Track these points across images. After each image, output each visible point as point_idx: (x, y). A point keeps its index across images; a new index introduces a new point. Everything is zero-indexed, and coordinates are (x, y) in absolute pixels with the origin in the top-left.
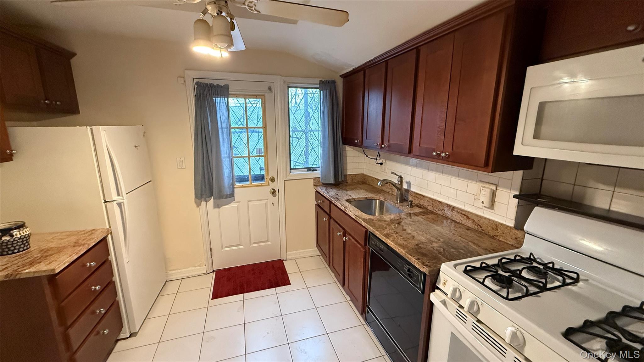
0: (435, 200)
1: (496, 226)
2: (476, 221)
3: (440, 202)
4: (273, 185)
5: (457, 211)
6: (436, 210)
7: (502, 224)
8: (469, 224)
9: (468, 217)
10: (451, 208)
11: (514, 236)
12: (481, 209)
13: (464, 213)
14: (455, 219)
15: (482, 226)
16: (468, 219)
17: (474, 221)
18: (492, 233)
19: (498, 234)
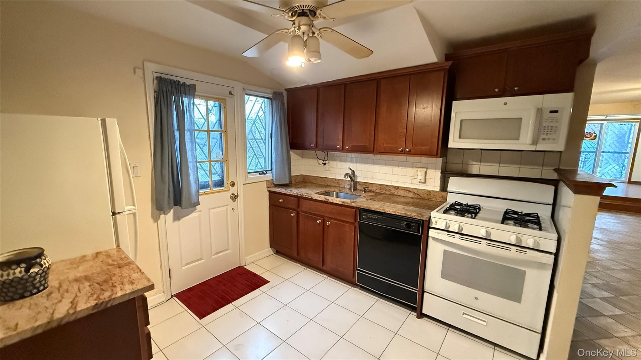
0: (382, 185)
1: (429, 192)
2: (416, 192)
3: (387, 185)
4: (233, 190)
5: (401, 189)
6: (384, 191)
7: (433, 191)
8: (411, 195)
9: (410, 191)
10: (396, 188)
11: (441, 196)
12: (418, 184)
13: (406, 189)
14: (400, 195)
15: (420, 194)
16: (410, 193)
17: (414, 193)
18: (427, 198)
19: (430, 197)
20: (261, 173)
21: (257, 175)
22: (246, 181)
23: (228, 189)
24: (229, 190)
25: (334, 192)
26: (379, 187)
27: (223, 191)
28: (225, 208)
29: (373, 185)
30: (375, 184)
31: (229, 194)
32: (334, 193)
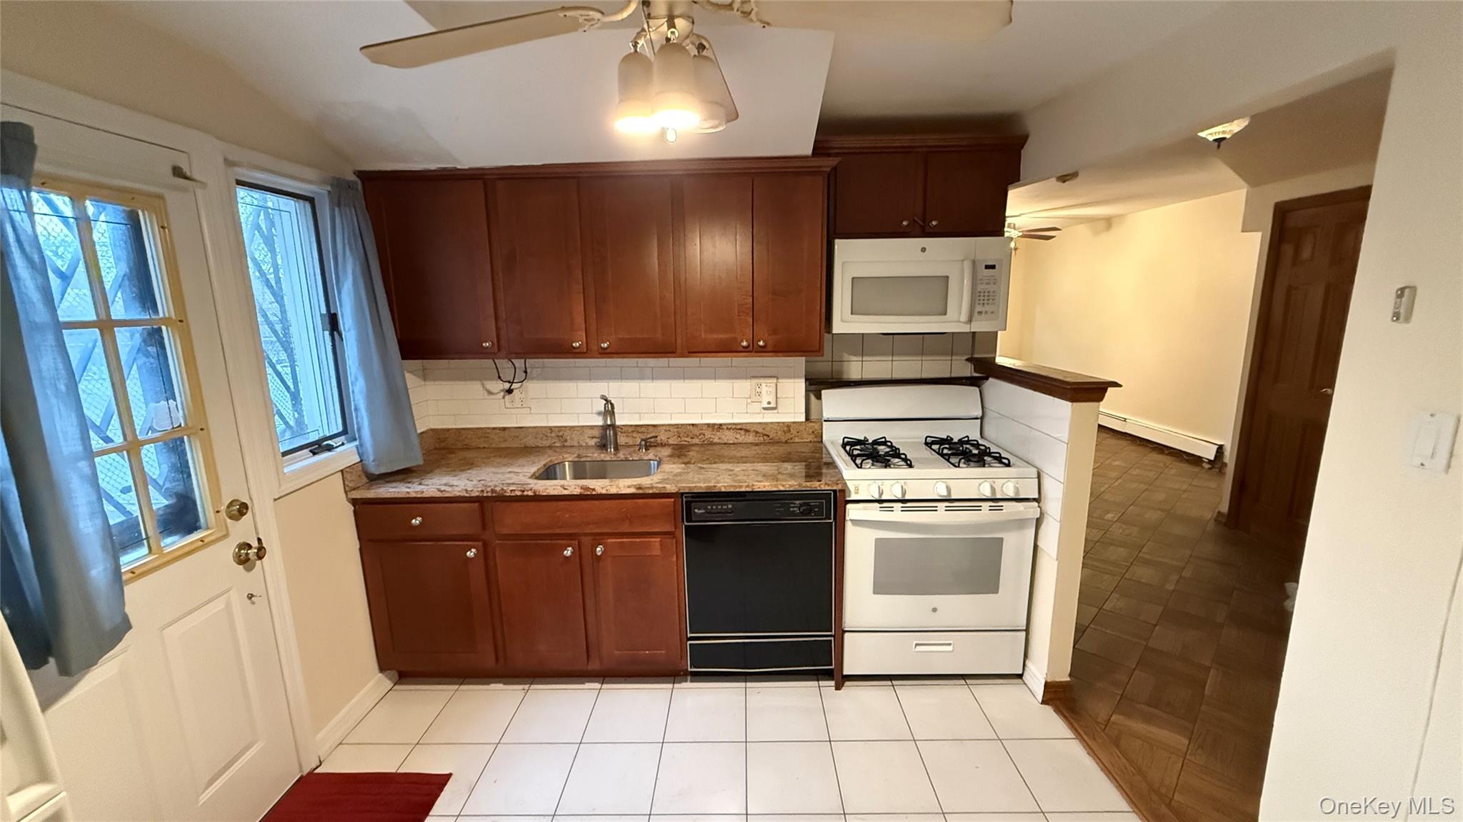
0: (682, 425)
1: (788, 427)
2: (760, 431)
3: (693, 425)
4: (242, 531)
5: (727, 428)
6: (689, 439)
7: (794, 423)
8: (751, 438)
9: (747, 431)
10: (716, 427)
11: (811, 430)
12: (759, 413)
13: (739, 427)
14: (726, 441)
15: (768, 434)
16: (747, 434)
17: (757, 432)
18: (784, 439)
19: (791, 436)
20: (318, 447)
21: (306, 460)
22: (283, 488)
23: (224, 533)
24: (226, 536)
25: (567, 463)
26: (674, 432)
27: (204, 544)
28: (219, 605)
29: (659, 428)
30: (663, 425)
31: (228, 549)
32: (565, 465)
